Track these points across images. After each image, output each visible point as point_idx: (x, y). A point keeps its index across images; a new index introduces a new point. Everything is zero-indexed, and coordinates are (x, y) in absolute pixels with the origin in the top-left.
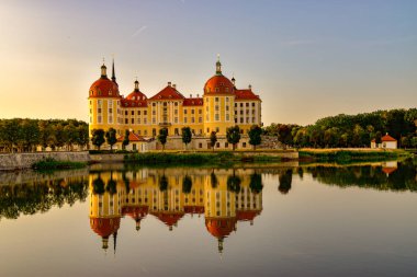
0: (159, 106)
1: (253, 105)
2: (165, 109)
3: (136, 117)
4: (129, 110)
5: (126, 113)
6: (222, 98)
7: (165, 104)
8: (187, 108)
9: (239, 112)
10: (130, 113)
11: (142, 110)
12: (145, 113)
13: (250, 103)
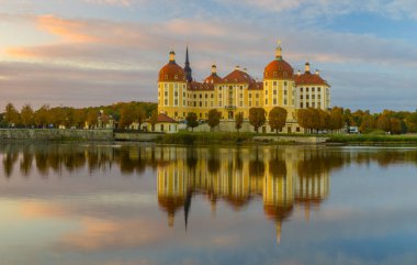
0: (225, 90)
1: (319, 89)
2: (231, 93)
3: (203, 99)
4: (197, 93)
5: (195, 96)
6: (280, 82)
7: (231, 88)
8: (251, 92)
9: (305, 97)
10: (198, 96)
11: (209, 93)
12: (212, 96)
13: (316, 87)
